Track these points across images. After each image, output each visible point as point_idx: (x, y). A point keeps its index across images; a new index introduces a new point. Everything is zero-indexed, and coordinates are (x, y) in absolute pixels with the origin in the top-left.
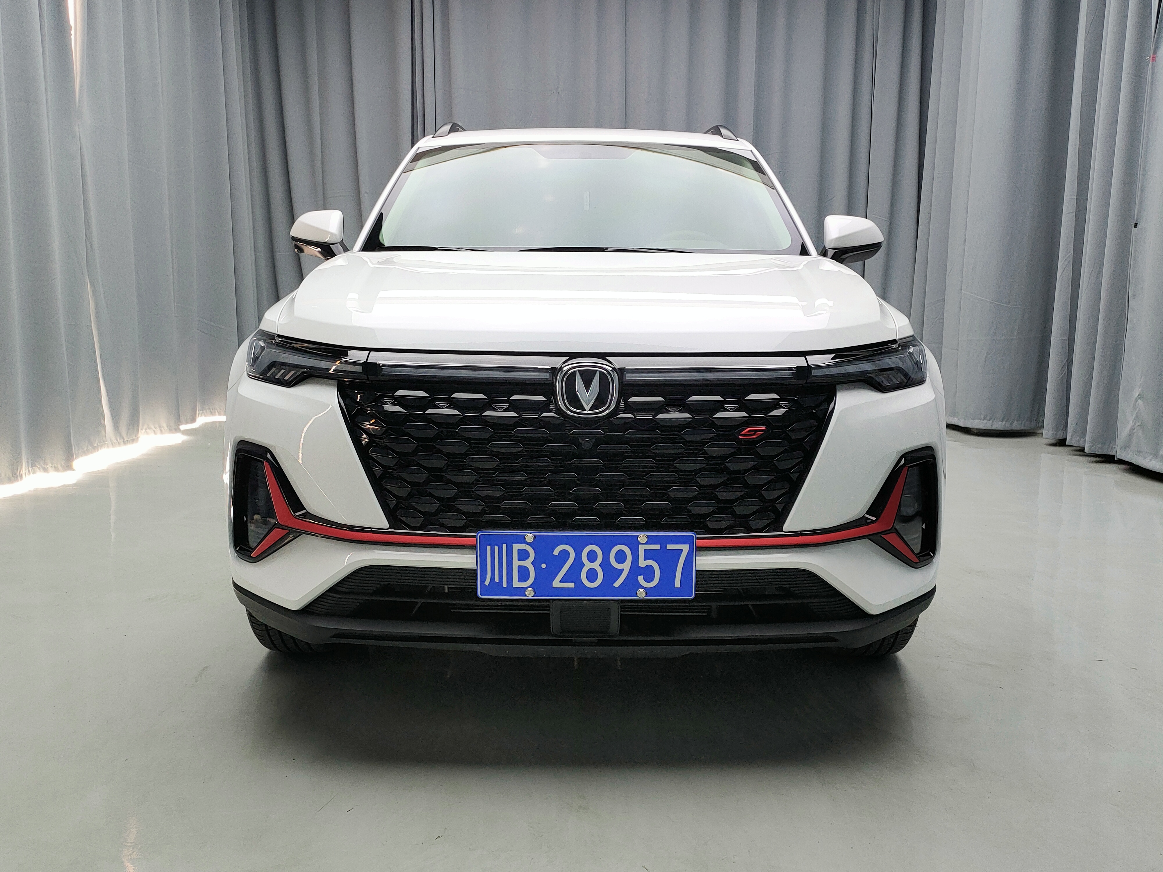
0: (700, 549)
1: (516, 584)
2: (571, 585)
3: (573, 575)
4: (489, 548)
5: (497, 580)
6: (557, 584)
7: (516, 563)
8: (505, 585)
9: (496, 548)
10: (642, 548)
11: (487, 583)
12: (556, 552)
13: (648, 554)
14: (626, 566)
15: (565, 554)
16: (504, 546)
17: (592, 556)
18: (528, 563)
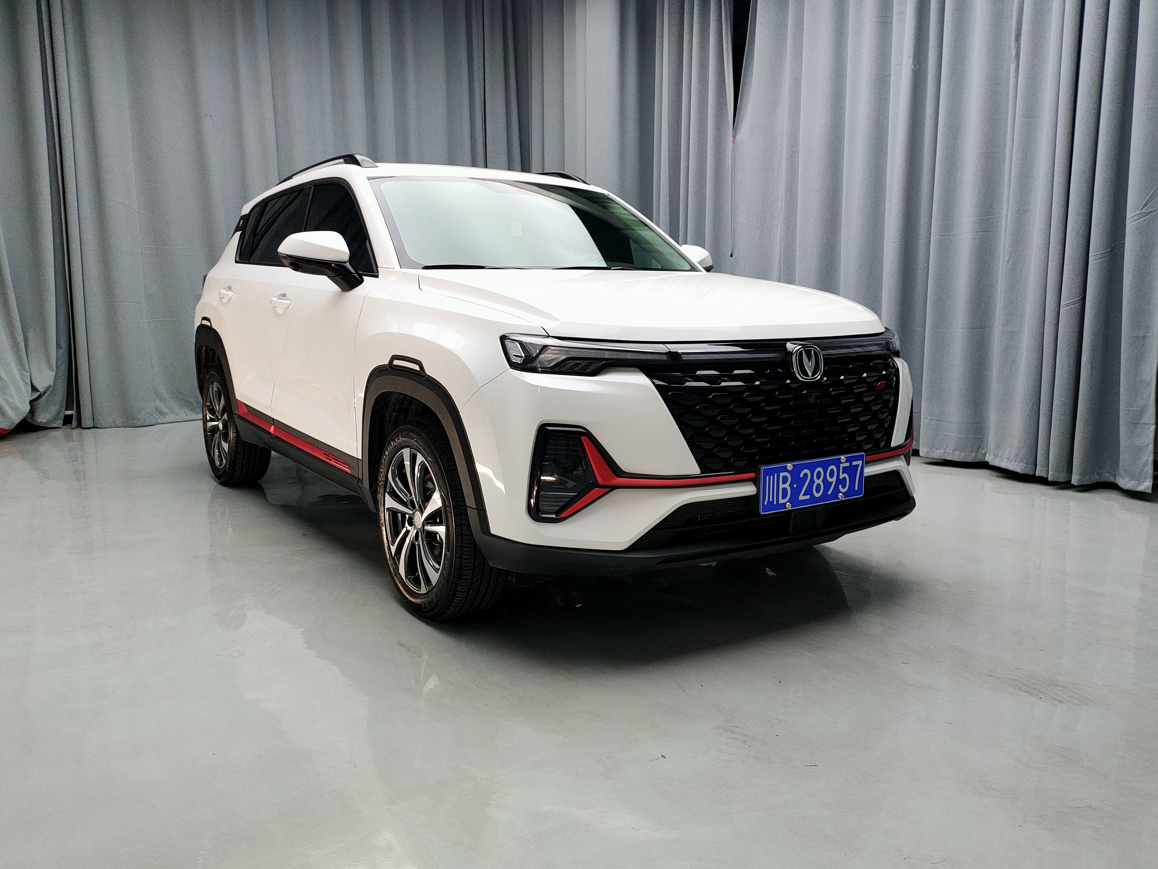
0: (867, 462)
1: (781, 501)
2: (808, 497)
3: (809, 491)
4: (768, 477)
5: (771, 500)
6: (801, 497)
7: (781, 486)
8: (775, 503)
9: (772, 477)
10: (842, 466)
11: (766, 503)
12: (801, 476)
13: (845, 470)
14: (834, 480)
15: (806, 475)
16: (776, 474)
17: (819, 476)
18: (787, 486)
